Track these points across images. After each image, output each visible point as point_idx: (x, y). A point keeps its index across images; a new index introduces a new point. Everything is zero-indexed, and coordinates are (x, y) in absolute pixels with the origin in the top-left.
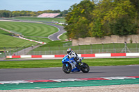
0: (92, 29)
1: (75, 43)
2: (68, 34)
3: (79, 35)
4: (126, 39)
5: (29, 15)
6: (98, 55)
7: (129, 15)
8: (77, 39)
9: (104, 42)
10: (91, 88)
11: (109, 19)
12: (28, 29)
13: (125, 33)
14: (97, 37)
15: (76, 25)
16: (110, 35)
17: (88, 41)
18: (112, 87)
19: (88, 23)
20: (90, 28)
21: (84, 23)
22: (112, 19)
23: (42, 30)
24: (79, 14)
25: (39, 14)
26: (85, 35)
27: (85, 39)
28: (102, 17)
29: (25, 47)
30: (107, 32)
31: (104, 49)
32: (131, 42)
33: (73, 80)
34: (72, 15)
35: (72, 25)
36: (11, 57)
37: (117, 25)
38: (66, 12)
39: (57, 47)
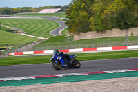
0: (93, 23)
1: (76, 37)
2: (70, 29)
3: (81, 30)
4: (127, 32)
5: (30, 11)
6: (99, 49)
7: (129, 8)
8: (78, 33)
9: (105, 36)
10: (92, 82)
11: (109, 13)
12: (30, 25)
13: (126, 26)
14: (98, 31)
15: (77, 19)
16: (111, 29)
17: (89, 36)
18: (114, 80)
19: (89, 18)
20: (91, 23)
21: (85, 17)
22: (113, 13)
23: (44, 26)
24: (80, 8)
25: (40, 10)
26: (86, 29)
27: (86, 34)
28: (102, 11)
29: (27, 44)
30: (108, 26)
31: (105, 42)
32: (132, 35)
33: (75, 74)
34: (72, 10)
35: (73, 20)
36: (13, 53)
37: (117, 18)
38: (66, 7)
39: (59, 43)
